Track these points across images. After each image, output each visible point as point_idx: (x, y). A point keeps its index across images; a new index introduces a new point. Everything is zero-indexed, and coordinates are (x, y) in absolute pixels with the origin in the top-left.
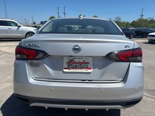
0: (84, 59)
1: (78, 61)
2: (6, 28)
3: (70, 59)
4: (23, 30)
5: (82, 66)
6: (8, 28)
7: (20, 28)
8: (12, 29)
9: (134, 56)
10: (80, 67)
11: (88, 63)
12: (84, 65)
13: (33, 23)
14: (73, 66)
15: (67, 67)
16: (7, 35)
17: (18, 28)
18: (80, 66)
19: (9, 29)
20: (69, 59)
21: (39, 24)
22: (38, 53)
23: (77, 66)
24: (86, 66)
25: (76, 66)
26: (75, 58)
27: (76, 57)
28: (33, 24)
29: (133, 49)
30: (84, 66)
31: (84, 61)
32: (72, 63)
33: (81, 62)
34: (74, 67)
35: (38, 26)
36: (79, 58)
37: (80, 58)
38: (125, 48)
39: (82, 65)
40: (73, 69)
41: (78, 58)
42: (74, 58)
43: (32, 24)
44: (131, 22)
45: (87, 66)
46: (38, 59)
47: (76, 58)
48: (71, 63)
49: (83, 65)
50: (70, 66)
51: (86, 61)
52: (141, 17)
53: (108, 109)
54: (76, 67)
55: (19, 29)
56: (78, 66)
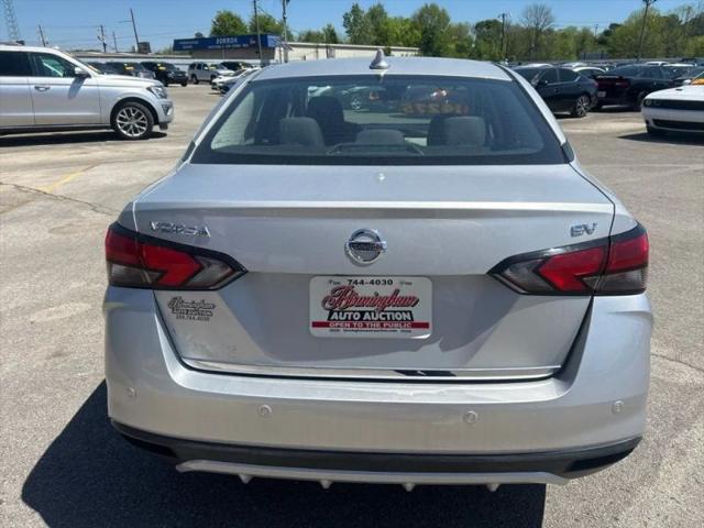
0: (396, 285)
1: (372, 295)
2: (27, 87)
3: (335, 283)
4: (99, 92)
5: (388, 314)
6: (33, 87)
7: (87, 81)
8: (52, 87)
9: (611, 268)
10: (379, 320)
11: (414, 301)
12: (396, 309)
13: (136, 48)
14: (350, 314)
15: (325, 319)
16: (31, 114)
17: (74, 82)
18: (380, 316)
19: (37, 88)
20: (333, 286)
21: (165, 53)
22: (203, 262)
23: (367, 314)
24: (406, 312)
25: (362, 313)
26: (359, 279)
27: (364, 278)
28: (140, 51)
29: (609, 237)
30: (395, 312)
31: (397, 292)
32: (344, 303)
33: (381, 299)
34: (352, 319)
35: (163, 64)
36: (375, 279)
37: (380, 279)
38: (572, 235)
39: (387, 309)
40: (352, 326)
41: (369, 279)
42: (354, 279)
43: (134, 52)
44: (600, 31)
45: (410, 312)
46: (204, 288)
47: (362, 282)
48: (341, 300)
49: (390, 308)
50: (335, 314)
51: (405, 292)
52: (644, 6)
53: (497, 486)
54: (361, 319)
55: (83, 87)
56: (370, 312)
